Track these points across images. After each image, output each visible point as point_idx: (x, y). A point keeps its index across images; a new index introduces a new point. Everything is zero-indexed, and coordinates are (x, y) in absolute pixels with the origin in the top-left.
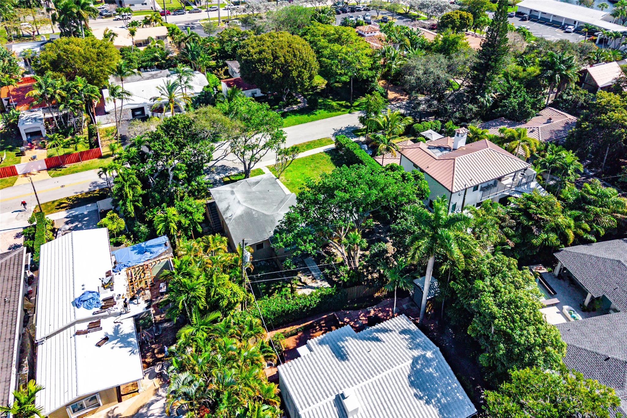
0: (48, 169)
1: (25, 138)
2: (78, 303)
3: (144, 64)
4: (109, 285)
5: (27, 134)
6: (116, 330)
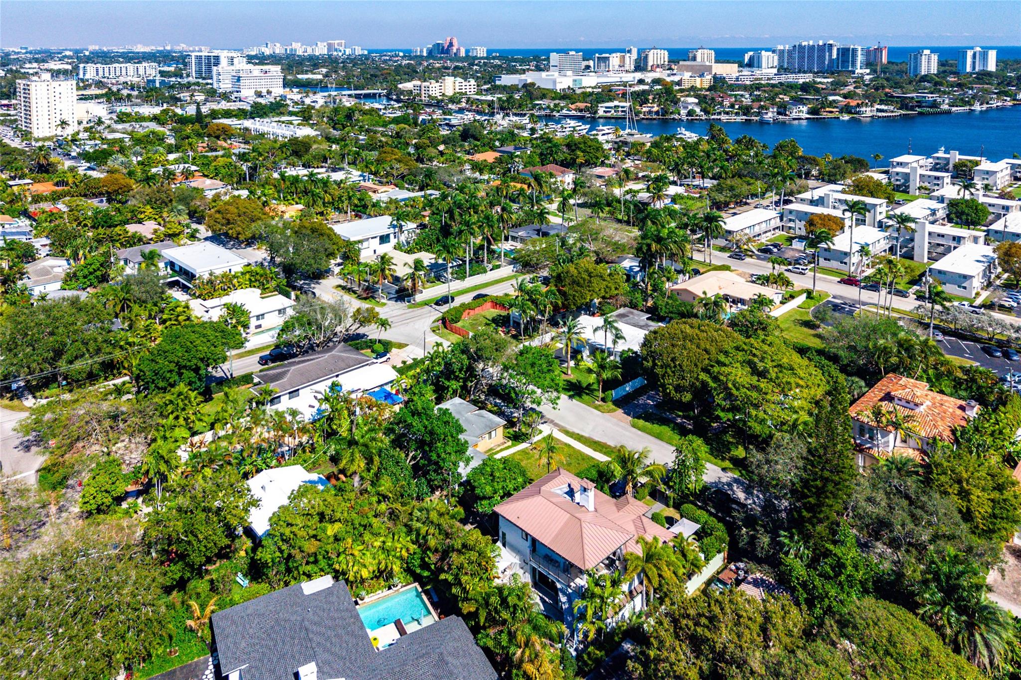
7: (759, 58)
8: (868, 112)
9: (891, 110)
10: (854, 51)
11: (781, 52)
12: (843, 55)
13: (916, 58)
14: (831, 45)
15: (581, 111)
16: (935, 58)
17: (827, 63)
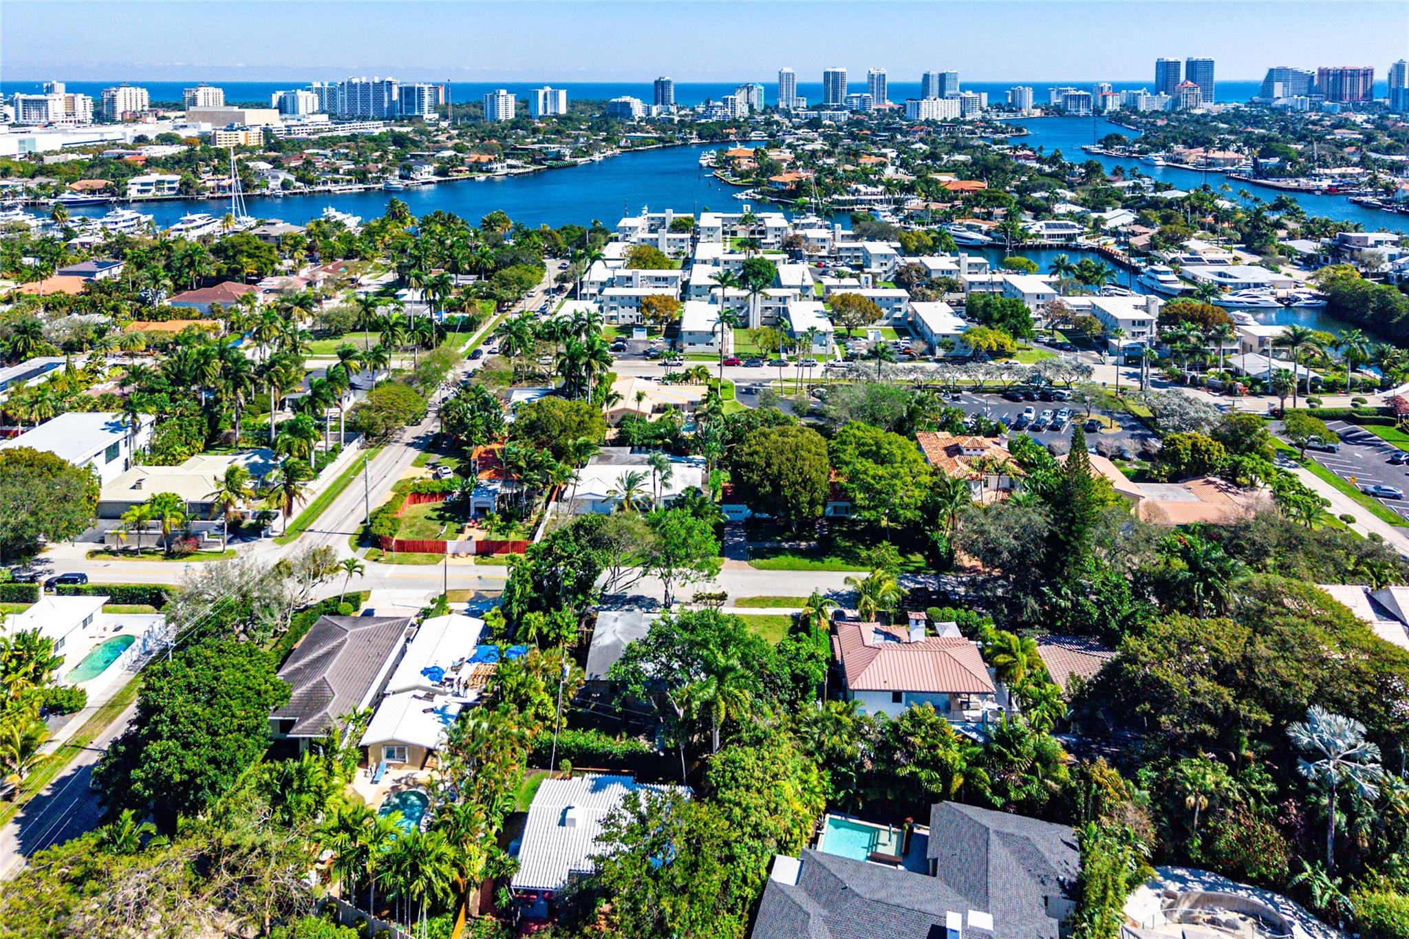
0: (477, 554)
1: (472, 512)
2: (426, 672)
3: (646, 441)
4: (456, 669)
5: (476, 509)
6: (444, 708)
7: (294, 100)
8: (500, 169)
9: (520, 166)
10: (421, 90)
11: (319, 92)
12: (407, 95)
13: (492, 98)
14: (390, 83)
15: (93, 192)
16: (511, 98)
17: (386, 105)
